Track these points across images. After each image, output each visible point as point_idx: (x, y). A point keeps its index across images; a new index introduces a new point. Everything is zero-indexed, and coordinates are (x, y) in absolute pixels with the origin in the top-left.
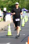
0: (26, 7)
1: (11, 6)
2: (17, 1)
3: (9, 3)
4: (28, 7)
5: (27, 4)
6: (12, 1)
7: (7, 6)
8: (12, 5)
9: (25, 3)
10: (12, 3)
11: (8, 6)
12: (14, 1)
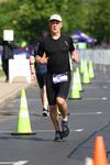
0: (88, 27)
1: (29, 21)
2: (53, 4)
3: (21, 12)
4: (93, 28)
5: (89, 15)
6: (33, 5)
7: (15, 22)
8: (33, 21)
9: (82, 13)
10: (33, 10)
11: (20, 23)
12: (39, 6)
